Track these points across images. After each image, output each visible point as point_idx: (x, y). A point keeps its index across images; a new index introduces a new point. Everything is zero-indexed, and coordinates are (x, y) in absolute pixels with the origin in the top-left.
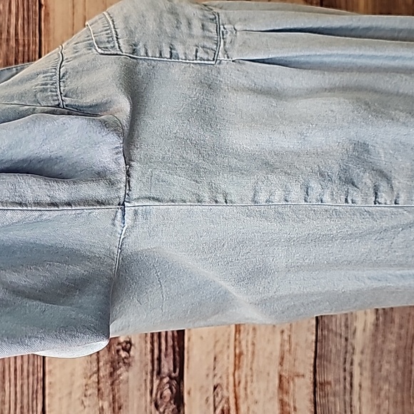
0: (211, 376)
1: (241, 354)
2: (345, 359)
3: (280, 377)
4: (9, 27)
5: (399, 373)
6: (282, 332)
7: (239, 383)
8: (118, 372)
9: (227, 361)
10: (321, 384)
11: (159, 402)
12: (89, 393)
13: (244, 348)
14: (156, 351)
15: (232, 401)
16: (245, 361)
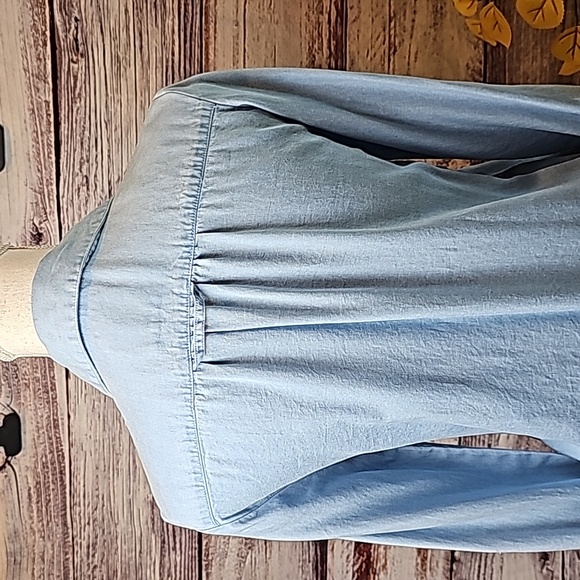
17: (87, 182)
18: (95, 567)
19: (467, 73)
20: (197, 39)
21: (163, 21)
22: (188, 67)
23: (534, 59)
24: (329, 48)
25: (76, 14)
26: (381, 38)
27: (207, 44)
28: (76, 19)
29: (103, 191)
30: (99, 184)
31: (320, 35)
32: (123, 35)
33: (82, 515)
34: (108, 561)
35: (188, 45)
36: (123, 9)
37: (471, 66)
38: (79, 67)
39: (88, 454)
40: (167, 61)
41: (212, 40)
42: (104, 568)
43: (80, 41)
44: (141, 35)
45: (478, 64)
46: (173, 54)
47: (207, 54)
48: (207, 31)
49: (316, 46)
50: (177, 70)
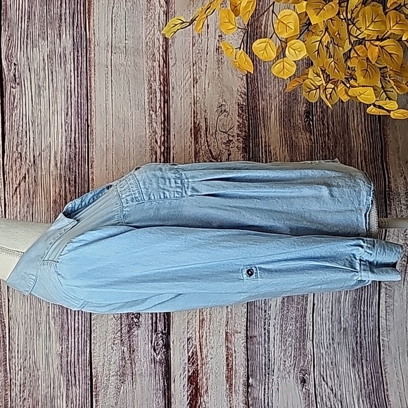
0: (186, 333)
1: (203, 320)
2: (265, 323)
3: (227, 333)
4: (71, 138)
6: (227, 307)
7: (202, 336)
8: (133, 331)
9: (195, 324)
10: (251, 337)
11: (156, 348)
12: (116, 342)
13: (205, 316)
14: (154, 318)
15: (198, 347)
16: (206, 324)
17: (21, 156)
18: (25, 399)
19: (238, 94)
20: (85, 75)
21: (65, 65)
22: (79, 90)
23: (275, 86)
24: (160, 80)
25: (14, 61)
26: (189, 75)
27: (90, 77)
28: (15, 64)
29: (30, 161)
30: (28, 157)
31: (154, 73)
32: (42, 73)
33: (16, 364)
34: (33, 395)
35: (79, 78)
36: (42, 58)
37: (240, 90)
38: (16, 91)
39: (21, 324)
40: (67, 87)
41: (93, 75)
42: (30, 400)
43: (17, 76)
44: (52, 73)
45: (243, 89)
46: (71, 83)
48: (90, 71)
49: (152, 79)
50: (73, 92)
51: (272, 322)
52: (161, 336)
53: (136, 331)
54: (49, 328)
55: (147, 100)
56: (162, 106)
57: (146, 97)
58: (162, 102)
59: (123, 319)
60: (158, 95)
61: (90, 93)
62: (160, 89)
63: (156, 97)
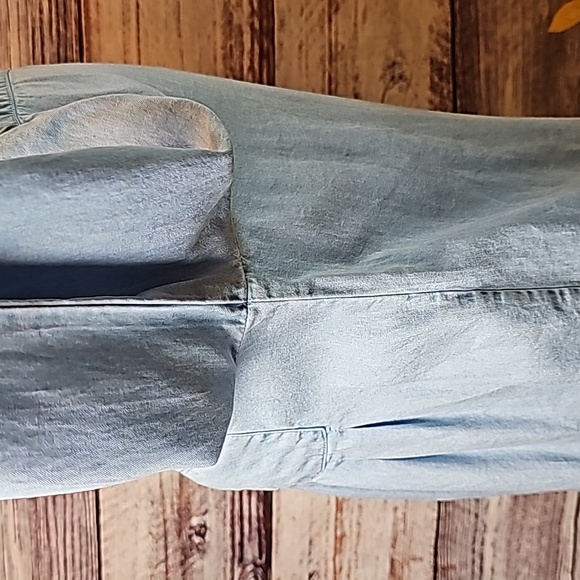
0: (305, 562)
1: (343, 536)
2: (474, 538)
3: (392, 562)
5: (543, 554)
6: (396, 509)
7: (341, 568)
8: (191, 560)
9: (326, 544)
10: (443, 569)
13: (347, 528)
14: (238, 535)
16: (348, 544)
19: (430, 38)
22: (62, 28)
24: (251, 4)
37: (435, 28)
45: (443, 26)
46: (41, 12)
47: (87, 11)
50: (46, 33)
51: (489, 538)
52: (253, 571)
53: (197, 562)
54: (10, 558)
55: (220, 53)
56: (256, 66)
57: (219, 44)
58: (256, 58)
59: (170, 539)
60: (247, 38)
61: (88, 34)
62: (252, 25)
63: (242, 44)
